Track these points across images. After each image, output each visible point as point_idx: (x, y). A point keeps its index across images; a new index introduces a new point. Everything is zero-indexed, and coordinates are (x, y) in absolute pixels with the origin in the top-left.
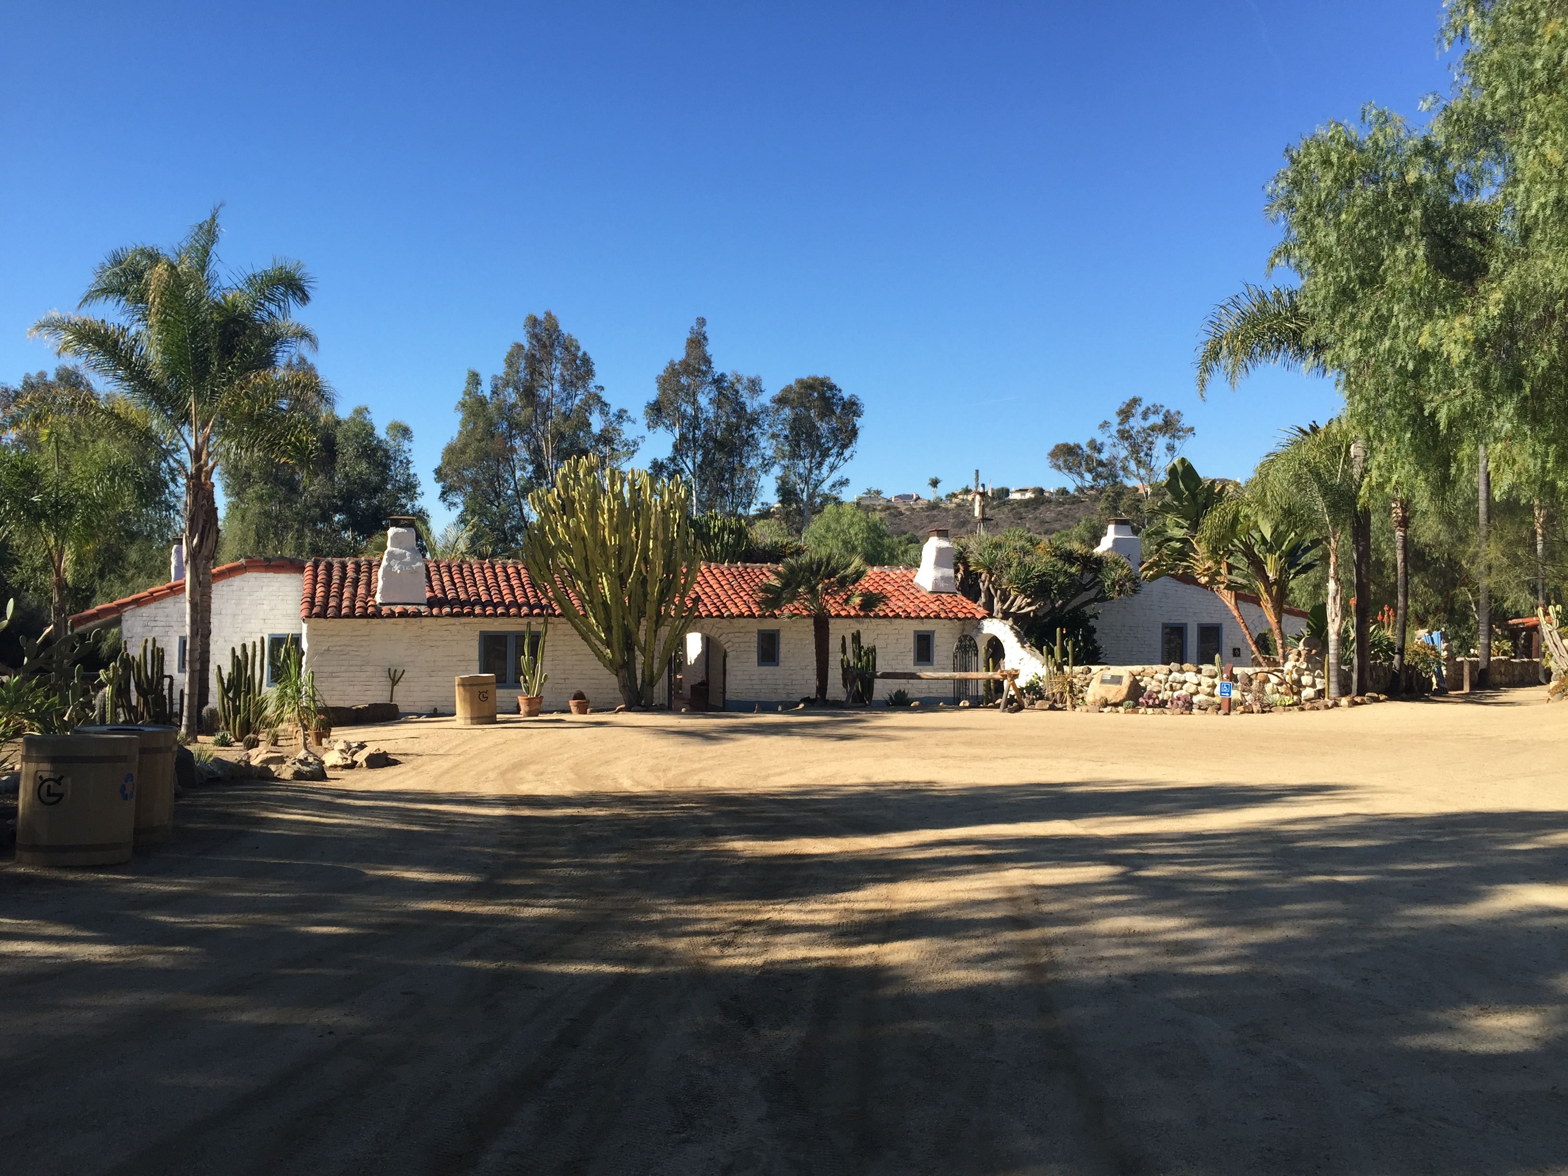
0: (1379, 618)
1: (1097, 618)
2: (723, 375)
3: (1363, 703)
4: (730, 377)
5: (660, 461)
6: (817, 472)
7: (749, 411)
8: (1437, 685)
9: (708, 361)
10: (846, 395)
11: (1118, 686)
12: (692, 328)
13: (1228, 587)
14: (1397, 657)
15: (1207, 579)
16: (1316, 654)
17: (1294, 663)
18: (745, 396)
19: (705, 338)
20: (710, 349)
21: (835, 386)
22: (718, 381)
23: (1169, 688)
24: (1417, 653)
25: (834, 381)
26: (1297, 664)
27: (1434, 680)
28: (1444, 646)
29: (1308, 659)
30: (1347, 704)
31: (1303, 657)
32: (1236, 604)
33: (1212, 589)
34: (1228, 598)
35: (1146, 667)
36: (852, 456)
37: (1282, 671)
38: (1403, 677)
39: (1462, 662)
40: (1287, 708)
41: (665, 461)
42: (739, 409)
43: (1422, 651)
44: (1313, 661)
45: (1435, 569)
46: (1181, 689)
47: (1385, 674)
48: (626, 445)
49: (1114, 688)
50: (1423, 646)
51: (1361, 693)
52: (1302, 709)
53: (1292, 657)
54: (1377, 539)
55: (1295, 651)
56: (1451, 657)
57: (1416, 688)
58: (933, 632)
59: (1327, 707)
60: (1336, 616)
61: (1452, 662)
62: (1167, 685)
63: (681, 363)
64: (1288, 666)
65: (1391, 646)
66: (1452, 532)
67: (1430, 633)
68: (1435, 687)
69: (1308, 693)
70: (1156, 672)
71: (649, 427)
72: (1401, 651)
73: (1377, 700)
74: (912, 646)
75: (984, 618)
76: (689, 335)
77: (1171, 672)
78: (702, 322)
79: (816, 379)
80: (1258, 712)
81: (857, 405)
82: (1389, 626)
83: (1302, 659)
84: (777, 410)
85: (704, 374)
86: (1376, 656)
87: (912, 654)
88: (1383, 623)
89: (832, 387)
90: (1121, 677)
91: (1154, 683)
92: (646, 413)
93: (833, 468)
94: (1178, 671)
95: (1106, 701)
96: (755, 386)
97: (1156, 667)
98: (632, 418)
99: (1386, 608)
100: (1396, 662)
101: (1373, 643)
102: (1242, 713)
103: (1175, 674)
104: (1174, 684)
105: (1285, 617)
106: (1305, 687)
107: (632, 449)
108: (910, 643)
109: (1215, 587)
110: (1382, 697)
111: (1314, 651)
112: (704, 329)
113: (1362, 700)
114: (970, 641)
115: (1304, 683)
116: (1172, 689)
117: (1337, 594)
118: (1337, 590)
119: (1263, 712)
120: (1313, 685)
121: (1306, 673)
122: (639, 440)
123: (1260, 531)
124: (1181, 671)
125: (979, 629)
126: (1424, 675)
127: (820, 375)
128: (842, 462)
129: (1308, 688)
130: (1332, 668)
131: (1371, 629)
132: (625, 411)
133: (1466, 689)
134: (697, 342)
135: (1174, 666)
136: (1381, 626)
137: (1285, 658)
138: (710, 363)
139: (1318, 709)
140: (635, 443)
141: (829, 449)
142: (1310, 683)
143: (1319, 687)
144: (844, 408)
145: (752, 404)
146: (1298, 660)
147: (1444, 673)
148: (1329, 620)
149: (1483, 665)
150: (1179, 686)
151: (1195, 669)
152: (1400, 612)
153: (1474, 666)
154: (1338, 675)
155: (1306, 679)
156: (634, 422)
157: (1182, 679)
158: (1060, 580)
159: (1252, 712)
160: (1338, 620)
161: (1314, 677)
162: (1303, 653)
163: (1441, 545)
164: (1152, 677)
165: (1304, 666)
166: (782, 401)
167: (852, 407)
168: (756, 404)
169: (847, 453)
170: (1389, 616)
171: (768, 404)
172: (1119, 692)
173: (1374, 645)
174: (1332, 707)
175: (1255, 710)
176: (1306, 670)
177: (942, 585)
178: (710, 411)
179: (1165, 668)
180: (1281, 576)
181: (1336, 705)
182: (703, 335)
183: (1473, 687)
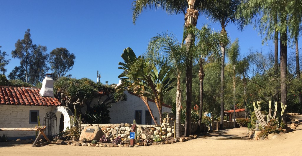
0: (194, 108)
1: (111, 108)
2: (35, 45)
3: (188, 140)
4: (38, 46)
5: (17, 67)
6: (63, 72)
7: (43, 55)
8: (210, 129)
9: (31, 41)
10: (71, 53)
11: (92, 133)
12: (26, 31)
13: (144, 95)
14: (199, 121)
15: (136, 92)
16: (172, 120)
17: (165, 123)
18: (42, 52)
19: (30, 35)
20: (31, 38)
21: (68, 51)
22: (34, 47)
23: (119, 133)
24: (205, 120)
25: (67, 49)
26: (166, 123)
27: (209, 127)
28: (211, 117)
29: (170, 122)
30: (182, 140)
31: (168, 121)
32: (147, 101)
33: (139, 96)
34: (144, 99)
35: (112, 124)
36: (72, 68)
37: (160, 126)
38: (201, 127)
39: (216, 122)
40: (158, 143)
41: (19, 67)
42: (40, 54)
43: (206, 119)
44: (171, 122)
45: (207, 98)
46: (124, 133)
47: (196, 126)
48: (5, 62)
49: (91, 134)
50: (207, 117)
51: (187, 136)
52: (164, 143)
53: (164, 121)
54: (194, 90)
55: (165, 119)
56: (213, 121)
57: (205, 130)
58: (38, 111)
59: (174, 142)
60: (179, 105)
61: (213, 122)
62: (119, 132)
63: (22, 40)
64: (163, 124)
65: (197, 117)
66: (211, 88)
67: (208, 113)
68: (209, 130)
69: (169, 134)
70: (115, 127)
71: (13, 57)
72: (201, 119)
73: (193, 138)
74: (29, 116)
75: (58, 106)
76: (25, 34)
77: (120, 126)
78: (29, 30)
79: (62, 48)
80: (145, 145)
81: (74, 56)
82: (197, 111)
83: (167, 122)
84: (52, 56)
85: (30, 44)
86: (193, 121)
87: (29, 119)
88: (195, 110)
89: (67, 51)
90: (94, 129)
91: (114, 131)
92: (12, 53)
93: (67, 71)
94: (123, 126)
95: (86, 139)
96: (45, 49)
97: (115, 125)
98: (8, 54)
99: (196, 105)
100: (199, 122)
101: (192, 116)
102: (139, 146)
103: (122, 127)
104: (121, 131)
105: (163, 107)
106: (168, 132)
107: (7, 63)
108: (28, 115)
109: (140, 95)
110: (195, 136)
111: (172, 119)
112: (30, 32)
113: (188, 138)
114: (52, 114)
115: (168, 131)
116: (121, 133)
117: (179, 96)
118: (180, 95)
119: (148, 145)
120: (171, 132)
121: (169, 127)
122: (9, 60)
123: (155, 74)
124: (124, 126)
125: (56, 110)
126: (207, 126)
127: (64, 48)
128: (69, 70)
129: (169, 133)
130: (177, 125)
131: (192, 112)
132: (5, 52)
133: (217, 130)
134: (28, 35)
135: (122, 124)
136: (195, 111)
137: (162, 122)
138: (32, 41)
139: (170, 143)
140: (8, 61)
141: (66, 67)
142: (170, 131)
143: (173, 132)
144: (70, 56)
145: (44, 54)
146: (166, 122)
147: (212, 125)
148: (177, 106)
149: (221, 123)
150: (123, 132)
151: (129, 125)
152: (200, 106)
153: (219, 123)
154: (179, 128)
155: (169, 129)
156: (8, 55)
157: (124, 129)
158: (88, 92)
159: (143, 145)
160: (180, 106)
161: (172, 129)
162: (168, 119)
163: (209, 92)
164: (114, 129)
165: (168, 124)
166: (53, 53)
167: (73, 57)
168: (45, 54)
169: (70, 68)
170: (197, 108)
171: (49, 54)
172: (91, 136)
173: (192, 117)
174: (176, 142)
175: (144, 144)
176: (169, 126)
177: (48, 94)
178: (32, 54)
179: (118, 125)
180: (162, 91)
181: (178, 141)
182: (29, 34)
183: (219, 129)
